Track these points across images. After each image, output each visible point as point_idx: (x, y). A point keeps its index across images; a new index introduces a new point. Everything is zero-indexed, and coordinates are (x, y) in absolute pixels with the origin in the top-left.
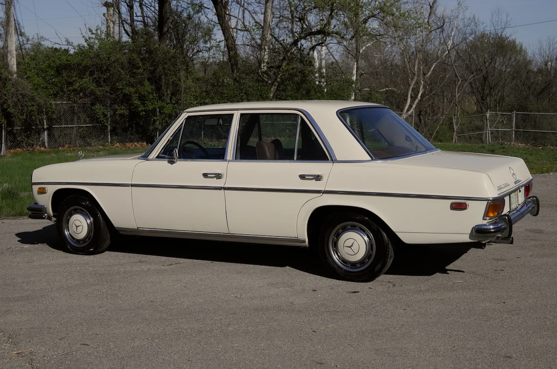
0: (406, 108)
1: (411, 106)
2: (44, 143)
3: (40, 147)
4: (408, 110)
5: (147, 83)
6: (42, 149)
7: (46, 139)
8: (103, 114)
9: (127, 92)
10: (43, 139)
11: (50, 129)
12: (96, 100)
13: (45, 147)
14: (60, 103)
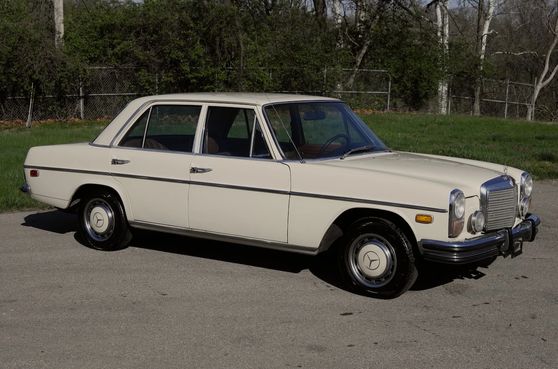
0: (543, 76)
1: (549, 73)
2: (80, 113)
3: (75, 118)
4: (546, 77)
5: (198, 45)
6: (77, 120)
7: (82, 109)
8: (148, 81)
9: (174, 56)
10: (79, 110)
11: (86, 98)
12: (140, 65)
13: (81, 119)
14: (99, 69)
